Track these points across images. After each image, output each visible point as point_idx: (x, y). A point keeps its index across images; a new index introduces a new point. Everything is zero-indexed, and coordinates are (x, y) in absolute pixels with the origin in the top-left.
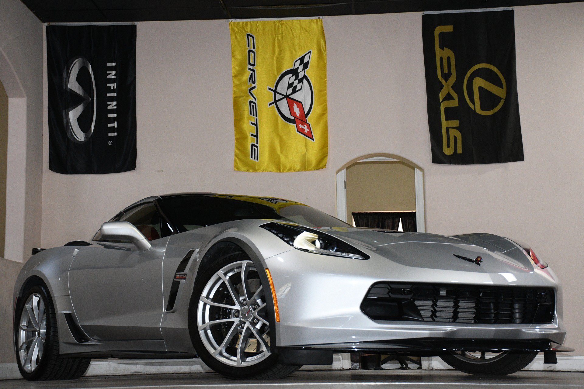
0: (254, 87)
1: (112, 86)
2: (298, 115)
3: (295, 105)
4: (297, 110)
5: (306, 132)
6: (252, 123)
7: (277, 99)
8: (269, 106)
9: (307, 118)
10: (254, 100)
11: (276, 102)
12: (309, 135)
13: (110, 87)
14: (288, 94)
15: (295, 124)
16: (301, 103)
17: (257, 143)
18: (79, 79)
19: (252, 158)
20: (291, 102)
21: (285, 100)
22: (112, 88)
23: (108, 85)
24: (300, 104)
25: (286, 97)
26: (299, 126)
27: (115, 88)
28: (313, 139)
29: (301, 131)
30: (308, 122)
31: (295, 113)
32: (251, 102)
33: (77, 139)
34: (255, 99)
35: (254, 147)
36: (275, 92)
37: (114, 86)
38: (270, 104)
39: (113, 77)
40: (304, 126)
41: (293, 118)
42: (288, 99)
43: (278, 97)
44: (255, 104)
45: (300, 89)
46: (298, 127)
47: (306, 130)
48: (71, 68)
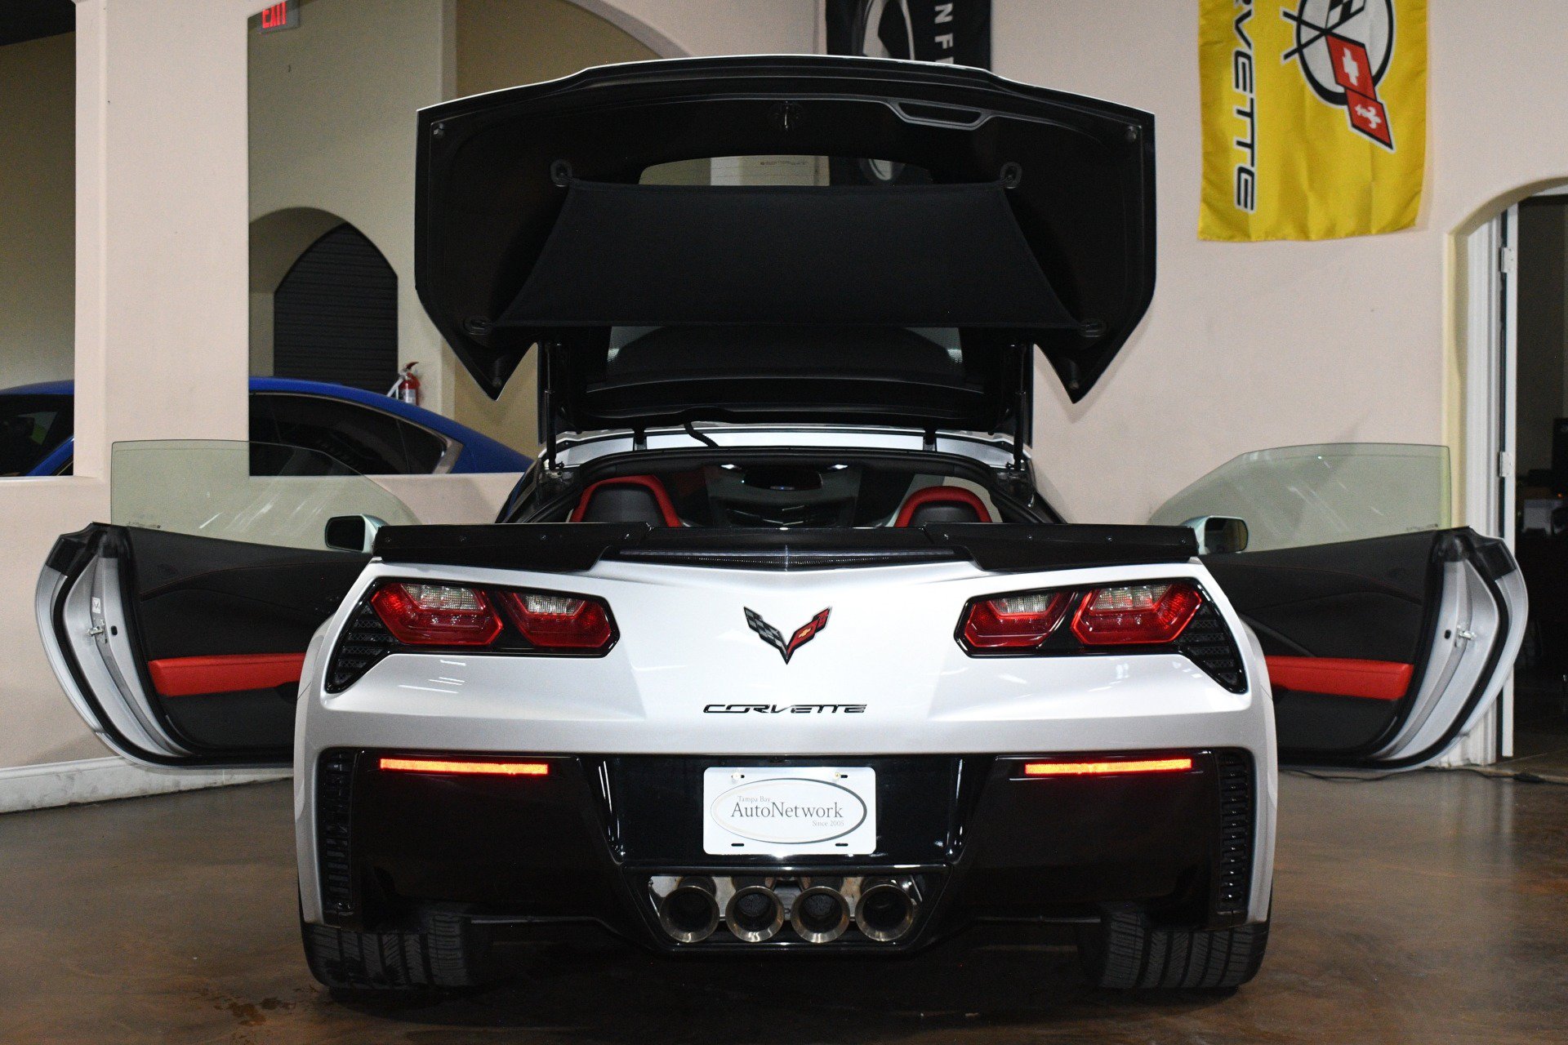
0: (1248, 14)
1: (946, 40)
2: (1354, 81)
3: (1347, 53)
4: (1351, 68)
5: (1373, 126)
6: (1240, 112)
7: (1304, 40)
8: (1284, 63)
9: (1377, 88)
10: (1244, 48)
11: (1300, 48)
12: (1382, 135)
13: (941, 44)
14: (1330, 25)
15: (1345, 108)
16: (1362, 46)
17: (1253, 164)
18: (883, 33)
19: (1239, 203)
20: (1338, 45)
21: (1323, 40)
22: (945, 46)
23: (938, 39)
24: (1358, 48)
25: (1326, 32)
26: (1356, 112)
27: (951, 44)
28: (1390, 146)
29: (1360, 124)
30: (1380, 100)
31: (1347, 76)
32: (1239, 54)
33: (878, 174)
34: (1249, 44)
35: (1244, 176)
36: (1300, 20)
37: (948, 42)
38: (1287, 56)
39: (949, 19)
40: (1369, 111)
41: (1340, 90)
42: (1330, 38)
43: (1307, 34)
44: (1248, 57)
45: (1361, 9)
46: (1353, 114)
47: (1374, 121)
48: (868, 6)
